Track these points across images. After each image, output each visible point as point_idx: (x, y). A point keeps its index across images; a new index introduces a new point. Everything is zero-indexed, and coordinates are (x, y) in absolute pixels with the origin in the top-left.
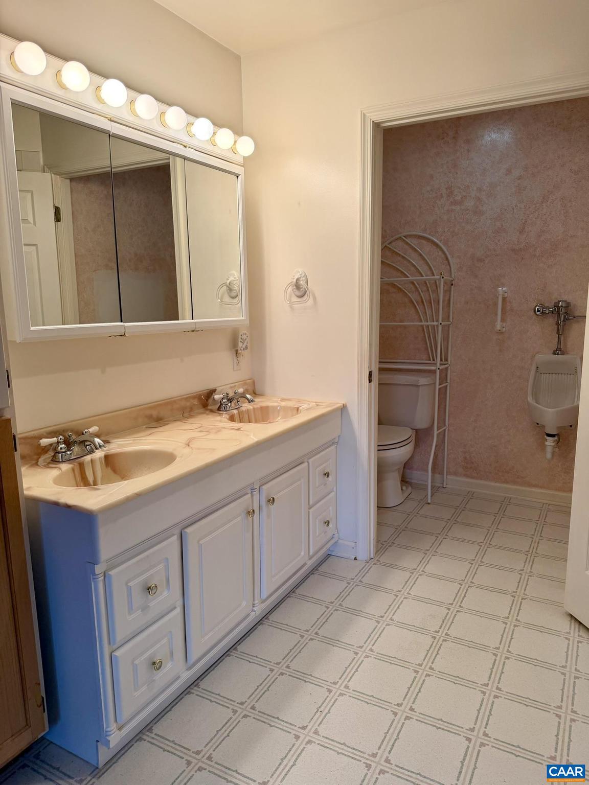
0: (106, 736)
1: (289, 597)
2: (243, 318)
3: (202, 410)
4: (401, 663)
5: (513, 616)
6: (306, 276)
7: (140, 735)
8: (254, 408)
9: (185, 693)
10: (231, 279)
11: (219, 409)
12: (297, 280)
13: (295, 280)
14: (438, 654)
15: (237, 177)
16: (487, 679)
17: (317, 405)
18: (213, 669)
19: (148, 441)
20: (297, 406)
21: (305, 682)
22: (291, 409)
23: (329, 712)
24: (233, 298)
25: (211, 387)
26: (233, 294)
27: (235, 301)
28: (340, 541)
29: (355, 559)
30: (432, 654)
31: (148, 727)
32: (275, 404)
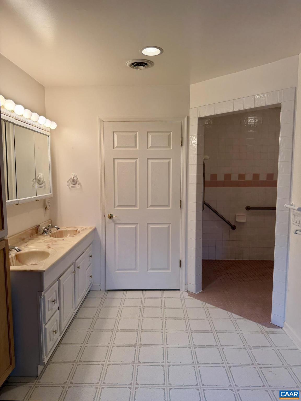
0: (43, 361)
1: (80, 308)
2: (51, 194)
3: (36, 235)
4: (133, 318)
5: (163, 296)
6: (76, 176)
7: (48, 363)
8: (57, 232)
9: (57, 346)
10: (40, 176)
11: (43, 233)
12: (73, 178)
13: (72, 178)
14: (143, 312)
15: (48, 136)
16: (161, 316)
17: (85, 228)
18: (64, 337)
19: (30, 248)
20: (76, 229)
21: (102, 331)
22: (73, 231)
23: (115, 337)
24: (41, 184)
25: (38, 224)
26: (40, 183)
27: (41, 186)
28: (94, 284)
29: (101, 290)
30: (142, 313)
31: (50, 360)
32: (65, 229)
